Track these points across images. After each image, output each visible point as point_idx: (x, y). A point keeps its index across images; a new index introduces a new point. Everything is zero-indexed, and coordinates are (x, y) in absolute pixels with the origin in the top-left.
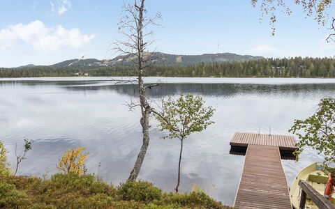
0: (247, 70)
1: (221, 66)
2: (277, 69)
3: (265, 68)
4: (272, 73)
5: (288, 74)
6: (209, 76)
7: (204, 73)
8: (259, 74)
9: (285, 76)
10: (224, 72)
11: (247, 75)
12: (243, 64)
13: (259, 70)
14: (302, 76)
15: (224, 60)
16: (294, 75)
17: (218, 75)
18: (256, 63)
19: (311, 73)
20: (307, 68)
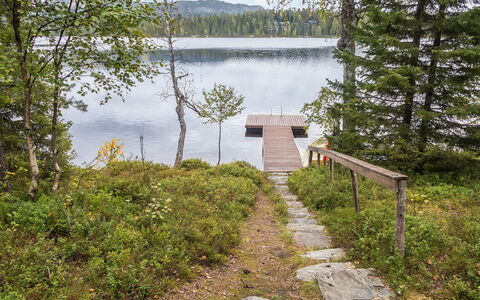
0: (241, 27)
1: (206, 20)
2: (280, 25)
3: (265, 23)
4: (274, 30)
5: (295, 32)
6: (189, 36)
7: (182, 30)
8: (258, 32)
9: (290, 35)
10: (211, 29)
11: (242, 35)
12: (236, 18)
13: (258, 27)
14: (312, 34)
15: (209, 11)
16: (302, 34)
17: (202, 34)
18: (253, 16)
19: (323, 31)
20: (317, 24)
